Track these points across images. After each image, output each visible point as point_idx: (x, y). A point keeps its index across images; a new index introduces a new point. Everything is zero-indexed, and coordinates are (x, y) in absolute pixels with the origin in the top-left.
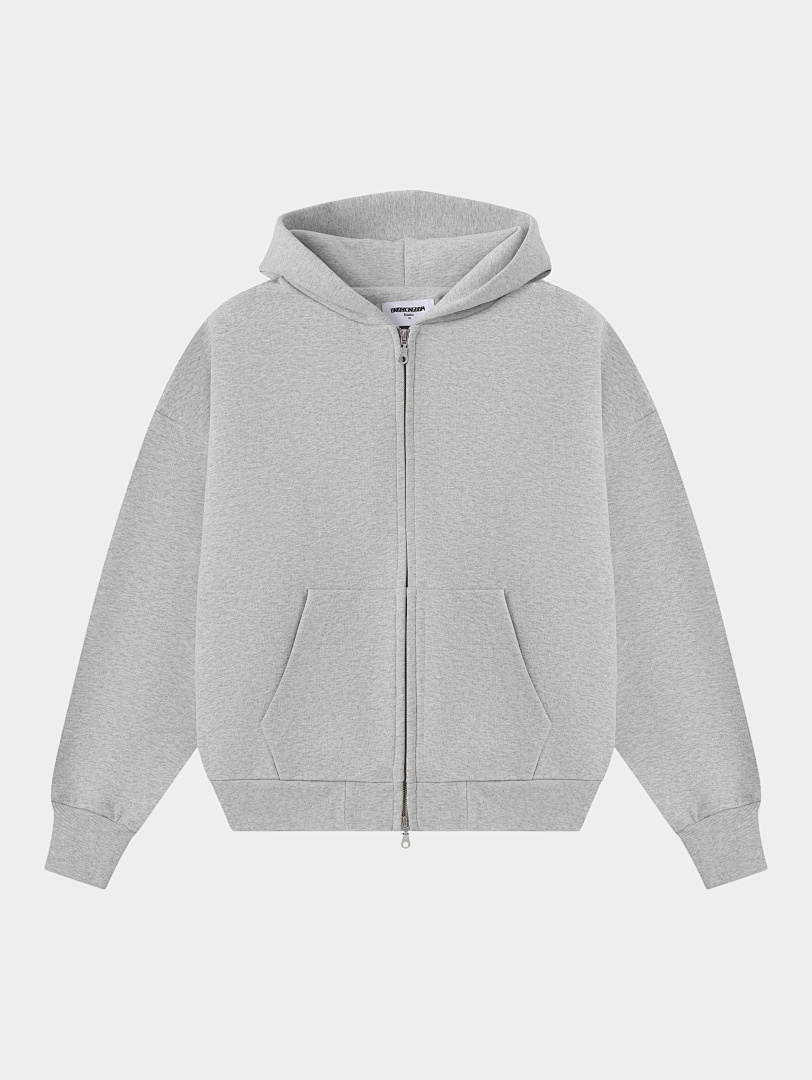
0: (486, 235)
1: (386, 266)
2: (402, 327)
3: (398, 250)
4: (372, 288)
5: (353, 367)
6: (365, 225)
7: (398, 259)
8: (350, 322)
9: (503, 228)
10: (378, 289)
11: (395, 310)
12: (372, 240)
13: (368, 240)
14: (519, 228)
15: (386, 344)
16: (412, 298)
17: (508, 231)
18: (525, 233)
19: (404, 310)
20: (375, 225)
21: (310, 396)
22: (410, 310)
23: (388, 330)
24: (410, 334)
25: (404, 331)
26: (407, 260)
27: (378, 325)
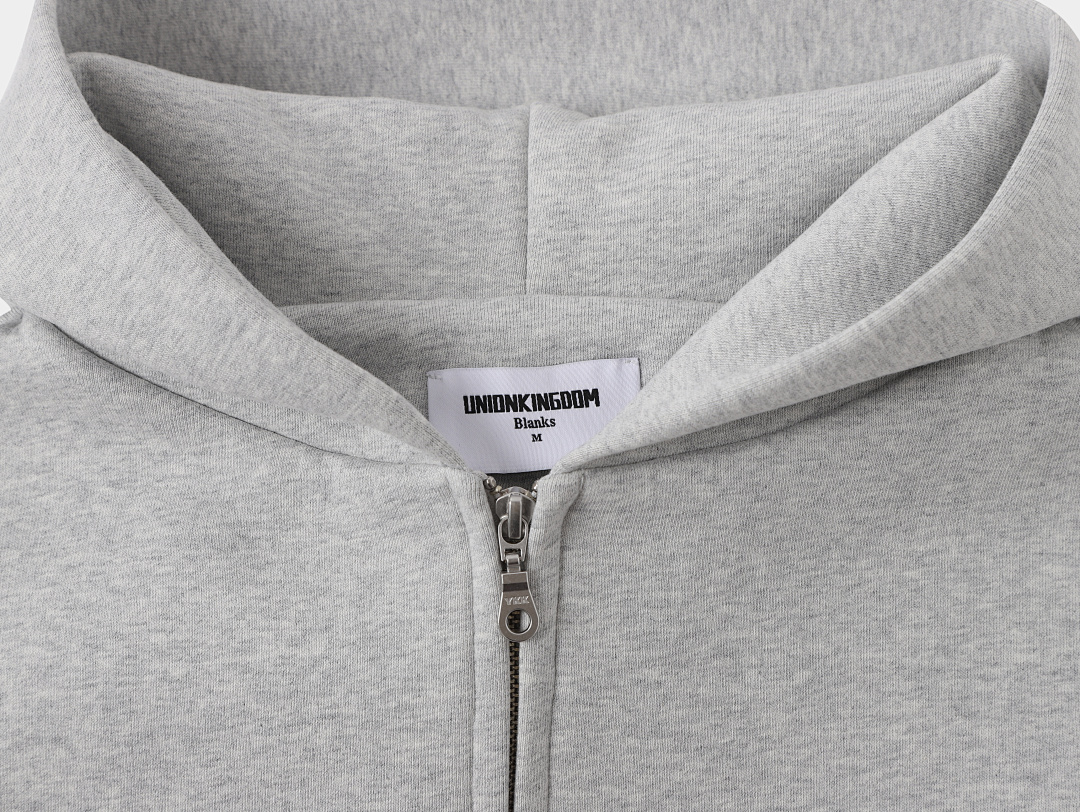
0: (862, 90)
1: (454, 208)
2: (507, 479)
3: (503, 150)
4: (389, 304)
5: (293, 643)
6: (379, 52)
7: (501, 185)
8: (287, 452)
9: (929, 63)
10: (411, 306)
11: (478, 404)
12: (405, 104)
13: (388, 104)
14: (1007, 66)
15: (437, 550)
16: (551, 353)
17: (959, 74)
18: (1035, 83)
19: (514, 403)
20: (419, 53)
21: (111, 761)
22: (543, 402)
23: (445, 490)
24: (538, 511)
25: (514, 497)
26: (537, 185)
27: (405, 466)
